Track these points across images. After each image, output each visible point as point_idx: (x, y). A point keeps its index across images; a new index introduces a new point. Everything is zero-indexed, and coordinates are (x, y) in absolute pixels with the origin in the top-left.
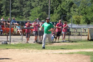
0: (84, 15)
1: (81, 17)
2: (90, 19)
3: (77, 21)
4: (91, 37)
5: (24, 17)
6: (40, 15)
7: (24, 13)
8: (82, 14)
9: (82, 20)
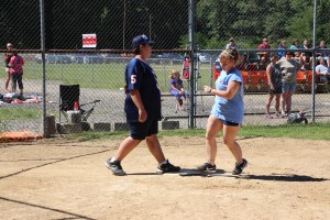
7: (268, 29)
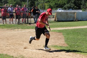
0: (48, 3)
1: (46, 4)
2: (52, 6)
3: (43, 7)
4: (58, 19)
5: (3, 4)
6: (15, 2)
8: (47, 2)
9: (47, 6)
